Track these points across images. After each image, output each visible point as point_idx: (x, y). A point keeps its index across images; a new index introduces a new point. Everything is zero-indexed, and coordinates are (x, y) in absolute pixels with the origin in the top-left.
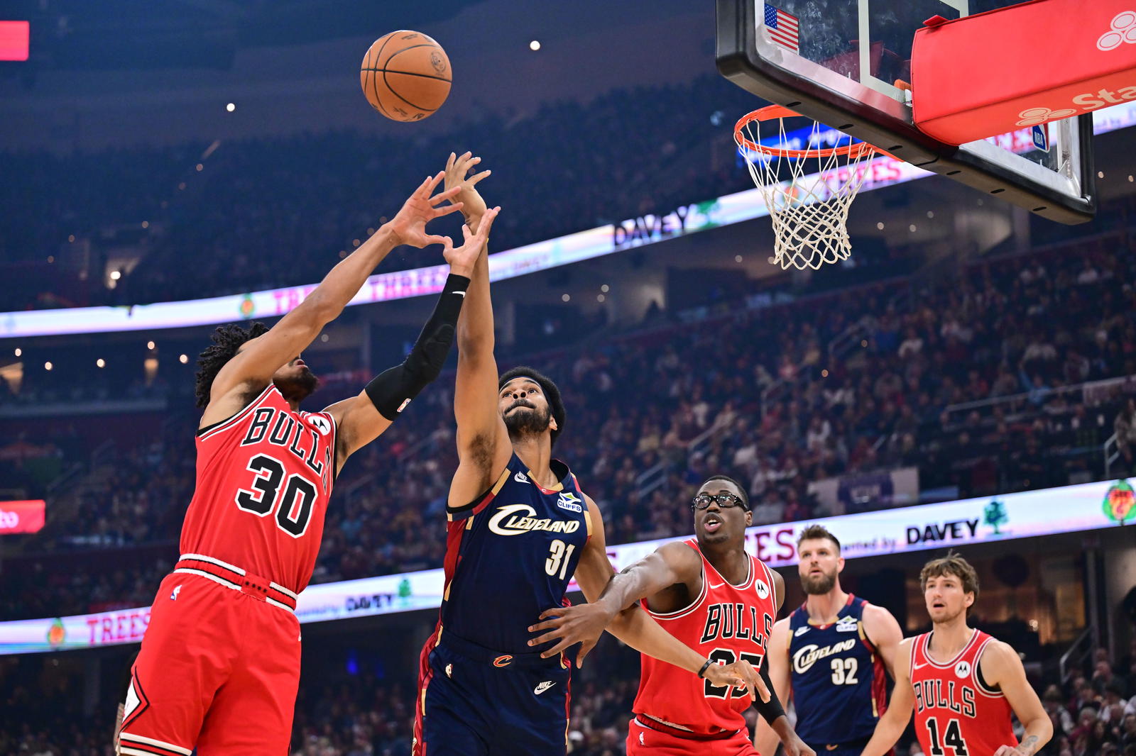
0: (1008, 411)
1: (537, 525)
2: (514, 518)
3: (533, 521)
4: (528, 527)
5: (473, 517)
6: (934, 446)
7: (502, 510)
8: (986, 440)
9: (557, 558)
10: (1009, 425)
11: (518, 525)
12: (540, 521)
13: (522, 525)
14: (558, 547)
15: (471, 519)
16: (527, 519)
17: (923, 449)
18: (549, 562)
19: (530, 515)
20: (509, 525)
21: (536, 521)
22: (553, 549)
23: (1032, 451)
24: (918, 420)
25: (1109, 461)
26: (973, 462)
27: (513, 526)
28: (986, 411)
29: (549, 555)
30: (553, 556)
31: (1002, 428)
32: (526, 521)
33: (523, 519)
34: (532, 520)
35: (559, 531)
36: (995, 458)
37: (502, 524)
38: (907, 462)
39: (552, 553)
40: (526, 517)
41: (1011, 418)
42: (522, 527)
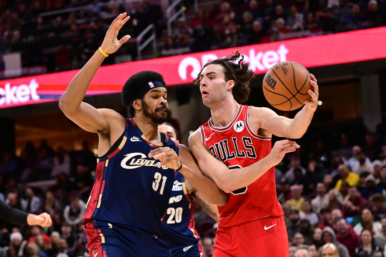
0: (78, 17)
1: (147, 163)
2: (134, 160)
3: (145, 161)
4: (142, 164)
5: (108, 160)
6: (31, 39)
7: (126, 156)
8: (65, 35)
9: (158, 181)
10: (78, 25)
11: (136, 163)
12: (149, 161)
13: (138, 163)
14: (158, 176)
15: (107, 161)
16: (141, 160)
17: (24, 40)
18: (154, 184)
19: (142, 158)
20: (131, 163)
21: (146, 161)
22: (156, 177)
23: (90, 41)
24: (23, 22)
25: (140, 48)
26: (55, 49)
27: (134, 164)
28: (65, 16)
29: (154, 180)
30: (156, 181)
31: (74, 27)
32: (140, 161)
33: (139, 160)
34: (143, 160)
35: (160, 167)
36: (69, 47)
37: (128, 163)
38: (14, 49)
39: (155, 179)
40: (140, 158)
41: (80, 21)
42: (138, 164)
